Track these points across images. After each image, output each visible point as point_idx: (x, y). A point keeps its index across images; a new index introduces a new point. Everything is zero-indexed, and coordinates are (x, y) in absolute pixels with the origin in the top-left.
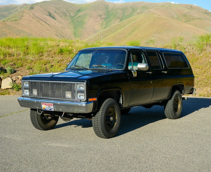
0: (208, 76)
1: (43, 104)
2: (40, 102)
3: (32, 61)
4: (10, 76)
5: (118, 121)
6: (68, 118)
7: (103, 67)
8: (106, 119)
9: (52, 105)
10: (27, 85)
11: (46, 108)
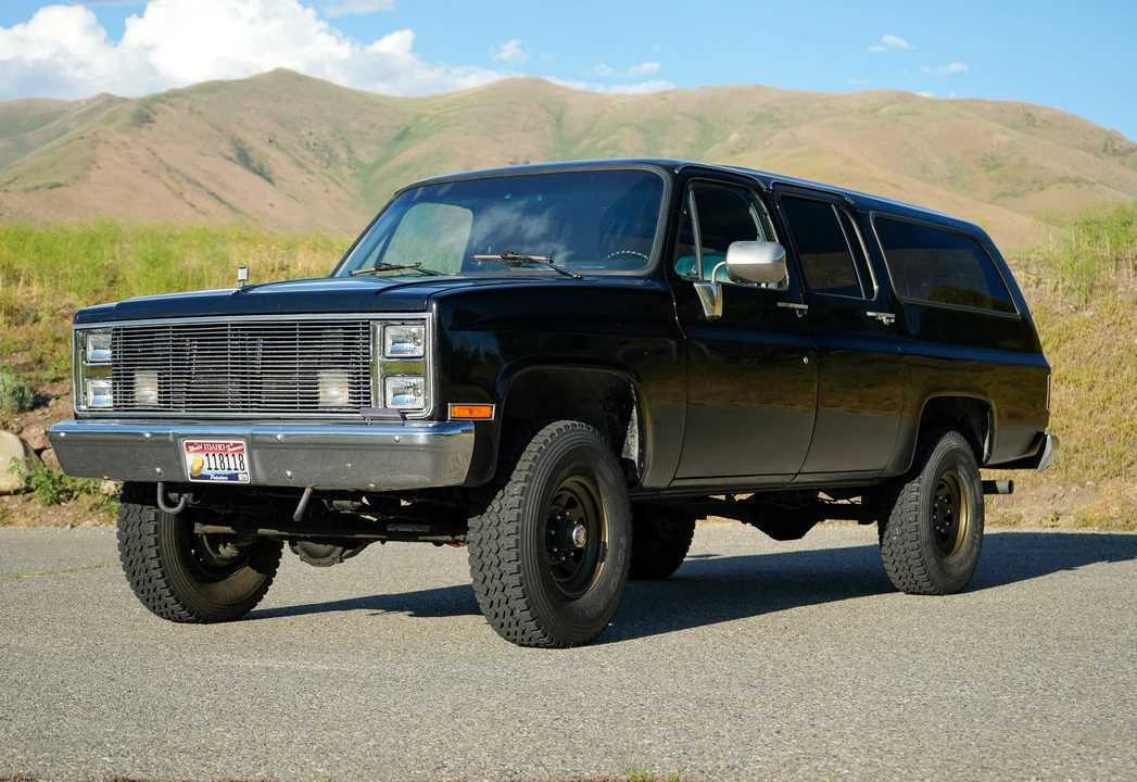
0: (1127, 423)
1: (192, 448)
2: (171, 438)
4: (13, 425)
5: (615, 556)
6: (329, 547)
7: (533, 263)
8: (548, 535)
9: (242, 450)
10: (100, 350)
11: (210, 469)
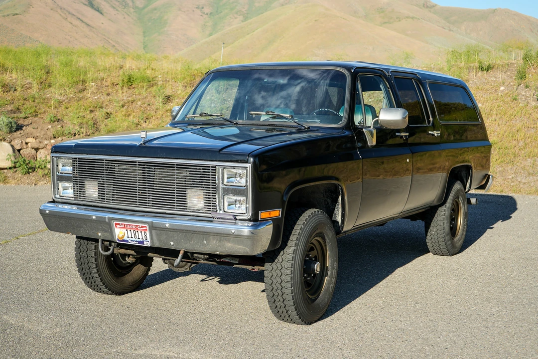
1: (118, 226)
2: (107, 220)
3: (60, 102)
4: (8, 139)
5: (332, 273)
7: (282, 117)
9: (146, 230)
10: (66, 167)
11: (128, 237)
